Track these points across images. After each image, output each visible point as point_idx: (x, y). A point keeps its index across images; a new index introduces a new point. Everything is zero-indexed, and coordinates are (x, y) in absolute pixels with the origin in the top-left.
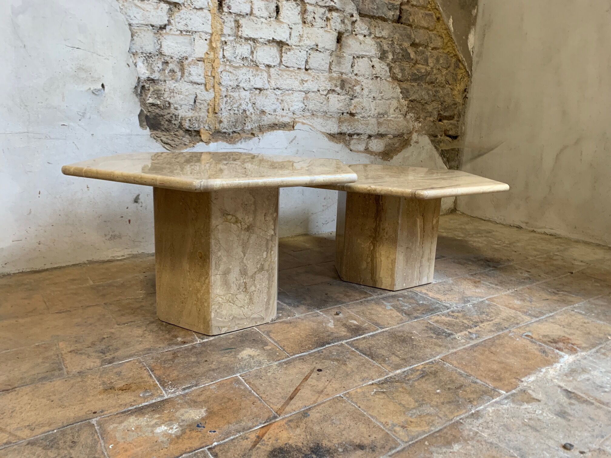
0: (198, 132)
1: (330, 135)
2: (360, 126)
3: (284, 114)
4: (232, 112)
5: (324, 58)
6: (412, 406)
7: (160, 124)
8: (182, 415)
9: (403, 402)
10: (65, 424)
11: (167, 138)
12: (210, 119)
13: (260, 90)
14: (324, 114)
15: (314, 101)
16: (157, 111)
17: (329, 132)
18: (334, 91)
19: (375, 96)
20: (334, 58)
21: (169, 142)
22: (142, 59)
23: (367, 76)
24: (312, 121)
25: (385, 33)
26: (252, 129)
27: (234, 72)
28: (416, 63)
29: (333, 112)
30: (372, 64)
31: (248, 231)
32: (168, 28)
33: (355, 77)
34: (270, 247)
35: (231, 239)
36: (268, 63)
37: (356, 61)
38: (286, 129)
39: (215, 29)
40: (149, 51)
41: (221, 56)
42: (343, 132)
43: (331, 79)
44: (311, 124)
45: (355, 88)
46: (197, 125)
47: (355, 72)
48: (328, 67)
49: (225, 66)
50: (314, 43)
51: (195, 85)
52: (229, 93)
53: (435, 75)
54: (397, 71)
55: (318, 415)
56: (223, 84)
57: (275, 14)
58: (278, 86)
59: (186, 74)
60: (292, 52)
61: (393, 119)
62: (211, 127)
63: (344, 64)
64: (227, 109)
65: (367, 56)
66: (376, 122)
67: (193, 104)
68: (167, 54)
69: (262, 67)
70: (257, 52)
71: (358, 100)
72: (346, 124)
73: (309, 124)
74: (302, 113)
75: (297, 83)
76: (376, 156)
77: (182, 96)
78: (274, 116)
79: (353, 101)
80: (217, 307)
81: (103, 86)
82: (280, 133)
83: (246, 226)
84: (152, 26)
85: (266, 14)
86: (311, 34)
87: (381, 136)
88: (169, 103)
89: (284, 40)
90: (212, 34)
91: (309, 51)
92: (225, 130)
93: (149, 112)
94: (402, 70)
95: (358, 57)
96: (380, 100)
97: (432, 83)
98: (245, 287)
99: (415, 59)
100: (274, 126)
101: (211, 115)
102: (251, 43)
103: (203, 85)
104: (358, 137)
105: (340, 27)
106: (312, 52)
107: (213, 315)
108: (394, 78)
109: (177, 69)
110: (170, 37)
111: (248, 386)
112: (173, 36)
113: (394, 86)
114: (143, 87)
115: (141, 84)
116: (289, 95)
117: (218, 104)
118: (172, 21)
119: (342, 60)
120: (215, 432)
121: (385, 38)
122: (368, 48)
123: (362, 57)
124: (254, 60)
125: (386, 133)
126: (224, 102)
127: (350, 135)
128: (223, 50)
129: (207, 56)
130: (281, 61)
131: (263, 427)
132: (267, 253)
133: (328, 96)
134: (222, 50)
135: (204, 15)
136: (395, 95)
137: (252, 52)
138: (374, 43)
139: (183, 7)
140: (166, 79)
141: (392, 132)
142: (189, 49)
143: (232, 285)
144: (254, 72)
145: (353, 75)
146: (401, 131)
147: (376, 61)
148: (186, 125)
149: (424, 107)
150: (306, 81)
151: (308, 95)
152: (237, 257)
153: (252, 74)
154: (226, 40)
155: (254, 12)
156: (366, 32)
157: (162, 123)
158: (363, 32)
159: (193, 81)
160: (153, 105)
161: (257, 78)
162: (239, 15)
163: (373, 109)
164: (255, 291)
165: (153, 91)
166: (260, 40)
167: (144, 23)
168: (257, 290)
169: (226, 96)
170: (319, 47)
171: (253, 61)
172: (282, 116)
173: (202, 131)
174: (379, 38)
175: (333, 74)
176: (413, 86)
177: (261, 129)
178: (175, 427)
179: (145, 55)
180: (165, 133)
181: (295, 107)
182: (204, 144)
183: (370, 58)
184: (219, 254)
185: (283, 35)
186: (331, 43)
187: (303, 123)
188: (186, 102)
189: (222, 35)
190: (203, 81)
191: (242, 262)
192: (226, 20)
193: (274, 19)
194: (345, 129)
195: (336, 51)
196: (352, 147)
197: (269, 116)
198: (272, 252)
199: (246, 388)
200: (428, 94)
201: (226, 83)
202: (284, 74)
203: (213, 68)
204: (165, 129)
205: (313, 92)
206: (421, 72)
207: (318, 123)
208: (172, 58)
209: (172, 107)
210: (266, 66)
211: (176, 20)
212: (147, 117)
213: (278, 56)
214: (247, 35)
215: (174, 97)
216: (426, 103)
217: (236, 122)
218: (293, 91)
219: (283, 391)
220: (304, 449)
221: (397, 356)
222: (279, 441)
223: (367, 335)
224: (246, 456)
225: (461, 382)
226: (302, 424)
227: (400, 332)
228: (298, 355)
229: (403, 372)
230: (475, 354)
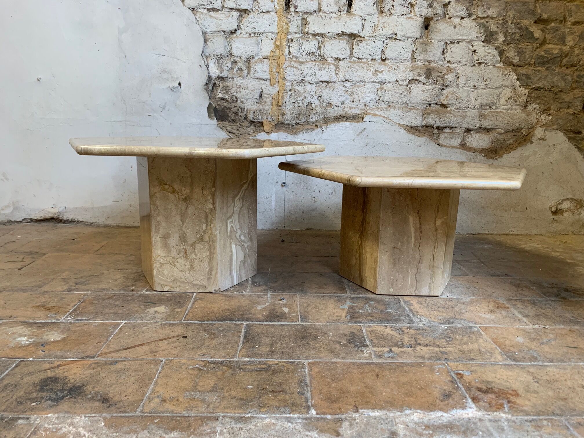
0: (261, 124)
1: (411, 127)
2: (453, 118)
3: (354, 106)
4: (296, 105)
5: (404, 47)
6: (202, 389)
7: (228, 116)
8: (48, 335)
9: (201, 384)
11: (232, 128)
12: (273, 111)
13: (328, 83)
14: (404, 105)
15: (390, 92)
16: (225, 104)
17: (410, 125)
18: (417, 80)
19: (476, 84)
20: (418, 45)
21: (234, 131)
22: (213, 60)
23: (464, 63)
24: (388, 112)
25: (492, 12)
26: (316, 121)
27: (299, 67)
28: (544, 42)
29: (416, 103)
30: (472, 49)
31: (185, 201)
32: (238, 32)
33: (449, 64)
34: (209, 220)
35: (169, 207)
36: (336, 56)
37: (449, 47)
38: (354, 120)
39: (281, 29)
40: (220, 54)
41: (287, 52)
42: (429, 124)
43: (413, 69)
44: (386, 116)
45: (446, 77)
46: (260, 117)
47: (448, 59)
48: (410, 56)
49: (291, 62)
50: (391, 32)
51: (261, 81)
52: (294, 87)
53: (578, 55)
54: (511, 54)
55: (121, 367)
56: (287, 78)
57: (346, 7)
58: (346, 78)
59: (252, 71)
60: (364, 43)
61: (504, 111)
62: (274, 118)
63: (432, 51)
64: (291, 102)
65: (464, 40)
66: (477, 114)
67: (258, 98)
68: (236, 55)
69: (330, 60)
70: (324, 46)
71: (451, 89)
72: (433, 116)
73: (383, 115)
74: (376, 104)
75: (370, 74)
76: (477, 153)
77: (247, 91)
78: (341, 109)
79: (444, 91)
80: (158, 266)
81: (180, 84)
82: (347, 125)
83: (183, 197)
84: (224, 32)
85: (335, 9)
86: (389, 23)
87: (487, 130)
88: (236, 98)
89: (355, 32)
90: (278, 34)
91: (386, 41)
92: (288, 122)
93: (218, 105)
94: (520, 53)
95: (452, 42)
96: (484, 89)
97: (572, 66)
98: (186, 254)
99: (542, 38)
100: (340, 118)
101: (275, 108)
102: (320, 38)
103: (268, 81)
104: (451, 131)
105: (426, 12)
106: (389, 42)
107: (155, 272)
108: (508, 63)
109: (244, 68)
110: (239, 40)
111: (117, 331)
112: (242, 39)
113: (506, 72)
114: (215, 84)
115: (213, 82)
116: (360, 86)
117: (282, 97)
118: (242, 26)
119: (428, 47)
120: (44, 352)
121: (492, 18)
122: (465, 31)
123: (458, 42)
124: (322, 54)
125: (493, 127)
126: (289, 96)
127: (440, 129)
128: (289, 47)
129: (272, 54)
130: (351, 54)
131: (73, 360)
132: (207, 225)
133: (409, 86)
134: (287, 47)
135: (270, 17)
136: (508, 83)
137: (319, 47)
138: (475, 24)
139: (252, 12)
140: (234, 76)
141: (502, 126)
142: (256, 49)
143: (172, 249)
144: (321, 66)
145: (445, 62)
146: (517, 125)
147: (479, 46)
148: (251, 117)
149: (557, 96)
150: (381, 72)
151: (384, 86)
152: (176, 224)
153: (317, 68)
154: (293, 38)
155: (322, 9)
156: (463, 13)
157: (230, 115)
158: (458, 14)
159: (259, 77)
160: (222, 99)
161: (323, 72)
162: (307, 13)
163: (473, 100)
164: (196, 259)
165: (222, 88)
166: (328, 34)
167: (217, 30)
168: (197, 258)
169: (290, 90)
170: (398, 35)
171: (321, 56)
172: (351, 108)
173: (265, 122)
174: (484, 18)
175: (418, 63)
176: (539, 71)
177: (326, 121)
178: (30, 341)
179: (216, 57)
180: (232, 124)
181: (367, 99)
182: (266, 134)
183: (470, 42)
184: (159, 218)
185: (354, 27)
186: (414, 30)
187: (375, 115)
188: (251, 97)
189: (288, 33)
190: (268, 77)
191: (181, 229)
192: (292, 19)
193: (345, 12)
194: (431, 121)
195: (421, 37)
196: (441, 142)
197: (336, 108)
198: (212, 225)
200: (565, 80)
201: (291, 77)
202: (355, 66)
203: (278, 65)
204: (232, 120)
205: (390, 82)
206: (552, 54)
207: (395, 115)
208: (240, 58)
209: (239, 101)
210: (334, 60)
211: (245, 24)
212: (215, 109)
213: (348, 48)
214: (314, 31)
215: (240, 92)
216: (561, 91)
217: (299, 114)
218: (365, 82)
219: (130, 342)
220: (69, 385)
221: (271, 348)
222: (65, 373)
223: (279, 323)
224: (31, 373)
225: (288, 388)
226: (99, 369)
227: (316, 329)
228: (190, 322)
229: (250, 361)
230: (354, 371)
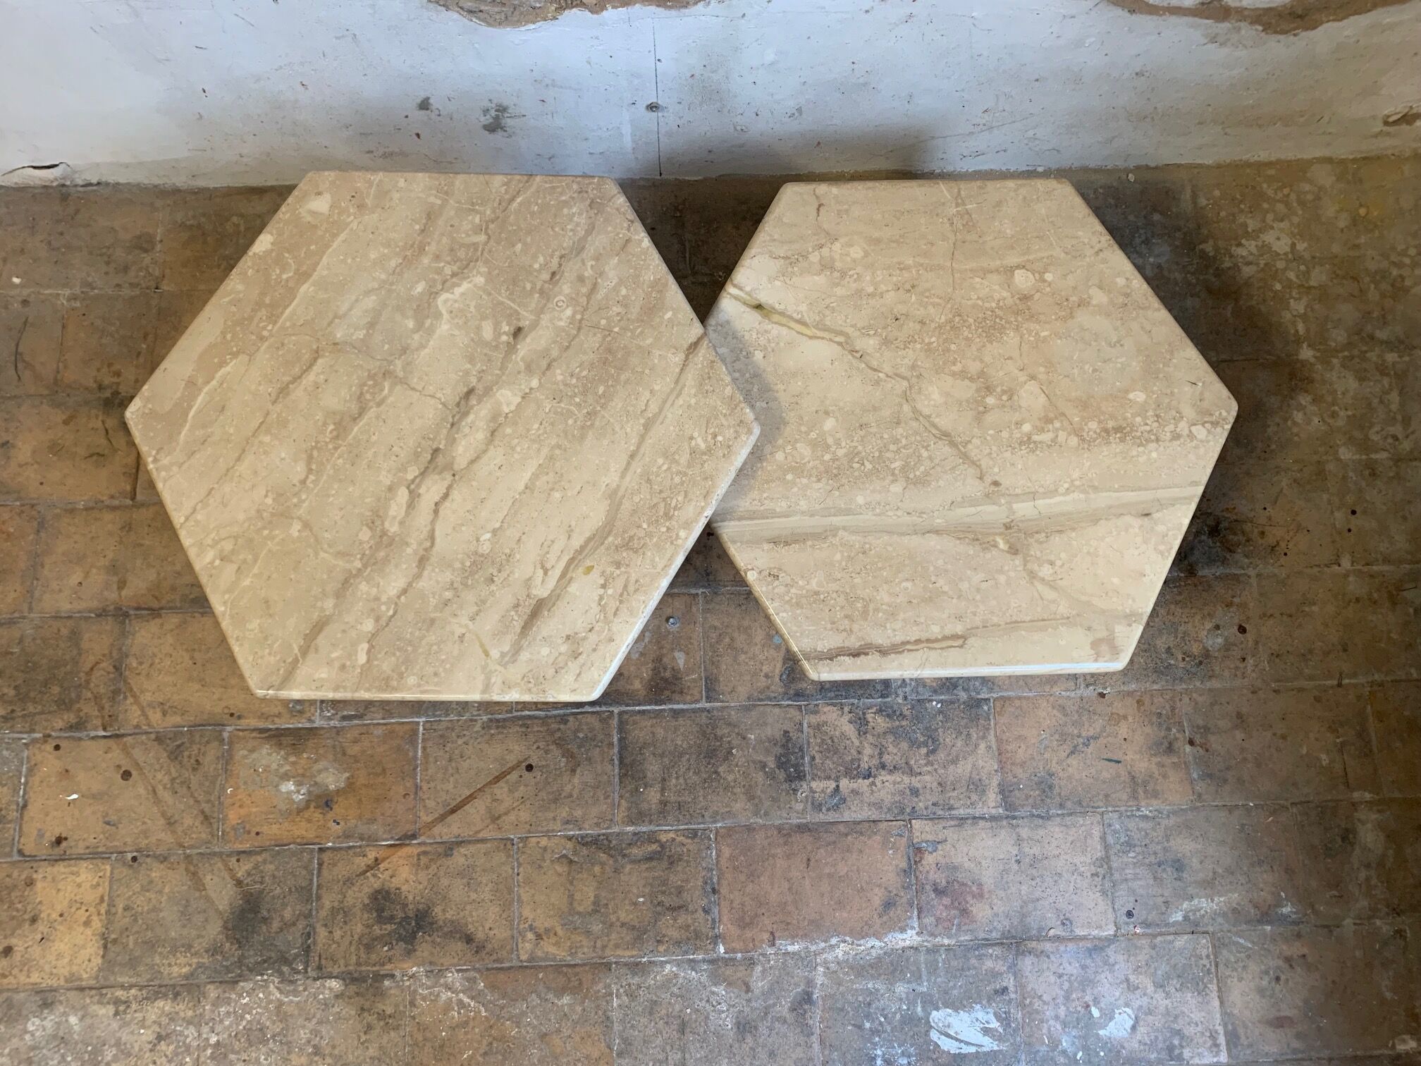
6: (581, 909)
8: (320, 772)
9: (578, 896)
10: (197, 723)
55: (462, 860)
76: (1243, 22)
111: (420, 753)
120: (338, 824)
131: (391, 846)
178: (302, 792)
199: (415, 758)
219: (454, 790)
220: (411, 907)
221: (663, 790)
222: (393, 880)
223: (670, 706)
224: (349, 882)
225: (689, 900)
226: (434, 866)
227: (729, 724)
228: (527, 713)
229: (635, 834)
230: (779, 851)
